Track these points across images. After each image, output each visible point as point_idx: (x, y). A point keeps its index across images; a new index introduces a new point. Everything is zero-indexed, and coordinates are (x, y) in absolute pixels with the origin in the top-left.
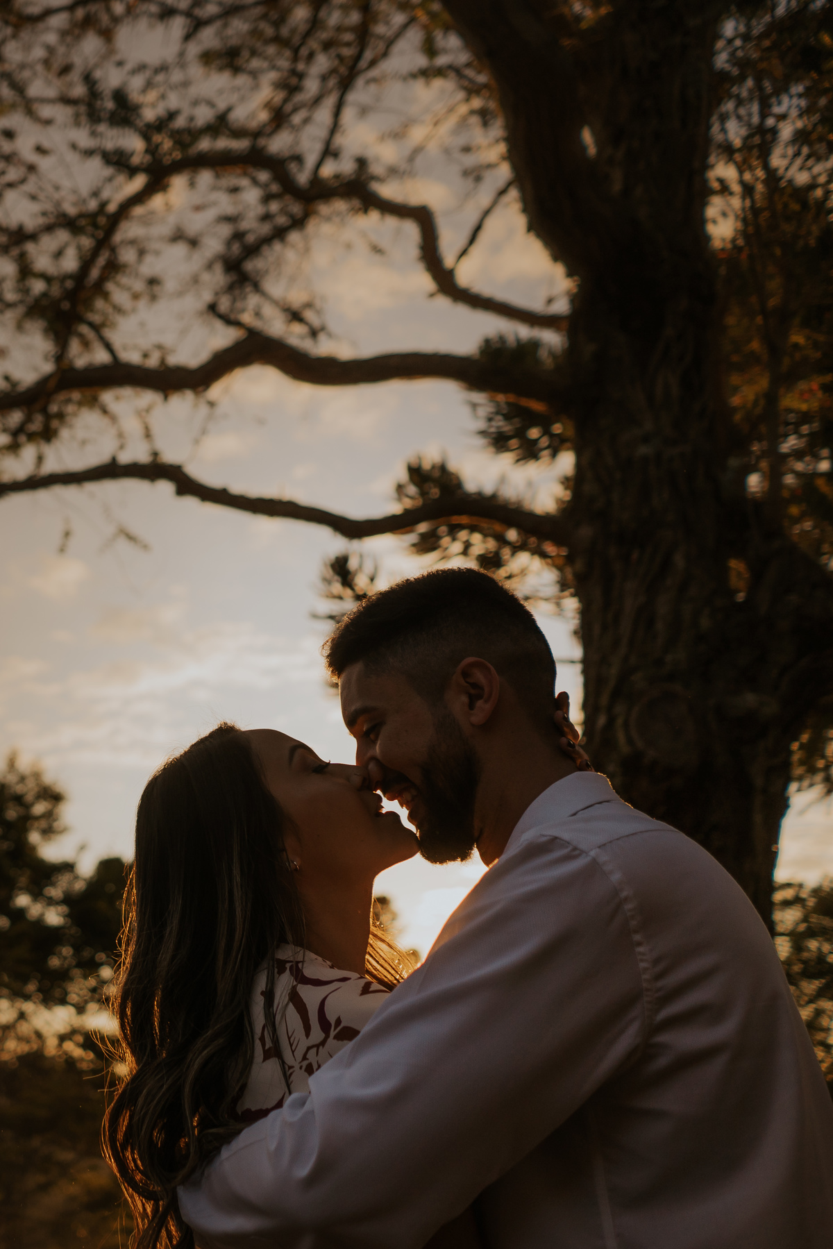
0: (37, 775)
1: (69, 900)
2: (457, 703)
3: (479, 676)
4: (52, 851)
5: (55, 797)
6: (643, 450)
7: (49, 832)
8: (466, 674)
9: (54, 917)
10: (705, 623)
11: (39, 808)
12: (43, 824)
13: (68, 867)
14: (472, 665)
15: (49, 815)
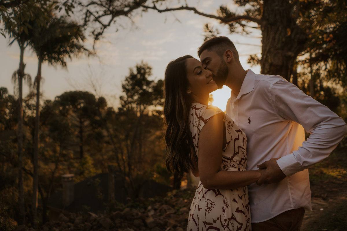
0: (147, 65)
1: (153, 87)
2: (225, 58)
3: (229, 53)
4: (149, 78)
5: (150, 68)
6: (277, 8)
7: (149, 75)
8: (227, 53)
9: (150, 90)
10: (284, 40)
11: (147, 70)
12: (148, 73)
13: (153, 81)
14: (228, 51)
15: (149, 72)
